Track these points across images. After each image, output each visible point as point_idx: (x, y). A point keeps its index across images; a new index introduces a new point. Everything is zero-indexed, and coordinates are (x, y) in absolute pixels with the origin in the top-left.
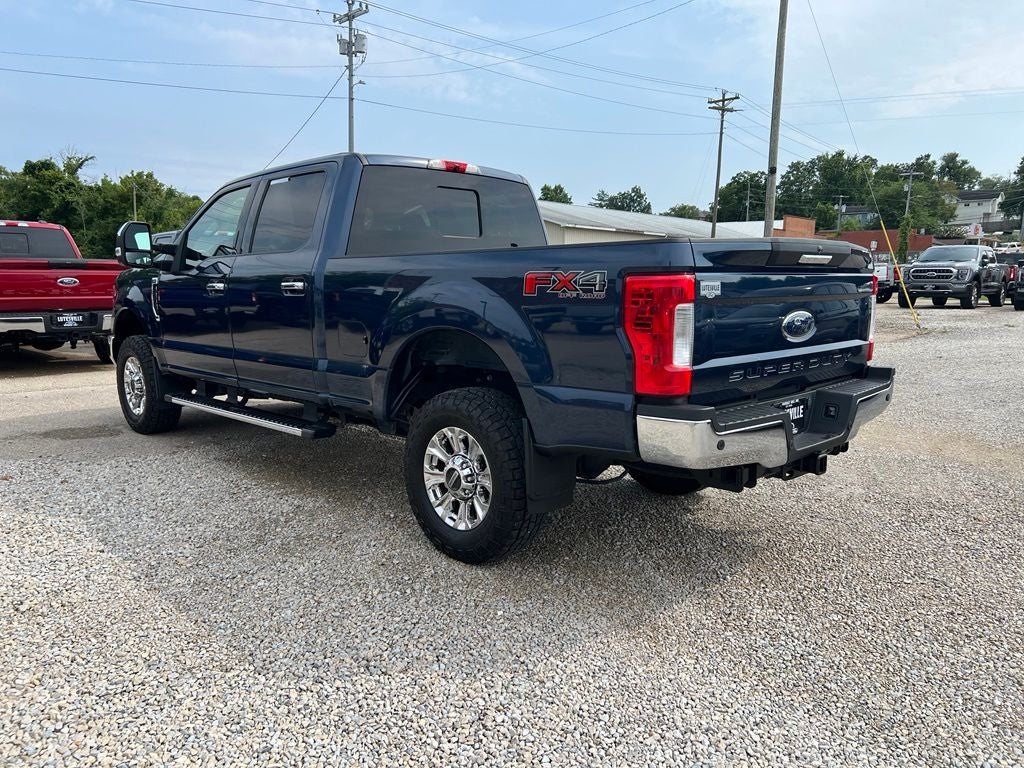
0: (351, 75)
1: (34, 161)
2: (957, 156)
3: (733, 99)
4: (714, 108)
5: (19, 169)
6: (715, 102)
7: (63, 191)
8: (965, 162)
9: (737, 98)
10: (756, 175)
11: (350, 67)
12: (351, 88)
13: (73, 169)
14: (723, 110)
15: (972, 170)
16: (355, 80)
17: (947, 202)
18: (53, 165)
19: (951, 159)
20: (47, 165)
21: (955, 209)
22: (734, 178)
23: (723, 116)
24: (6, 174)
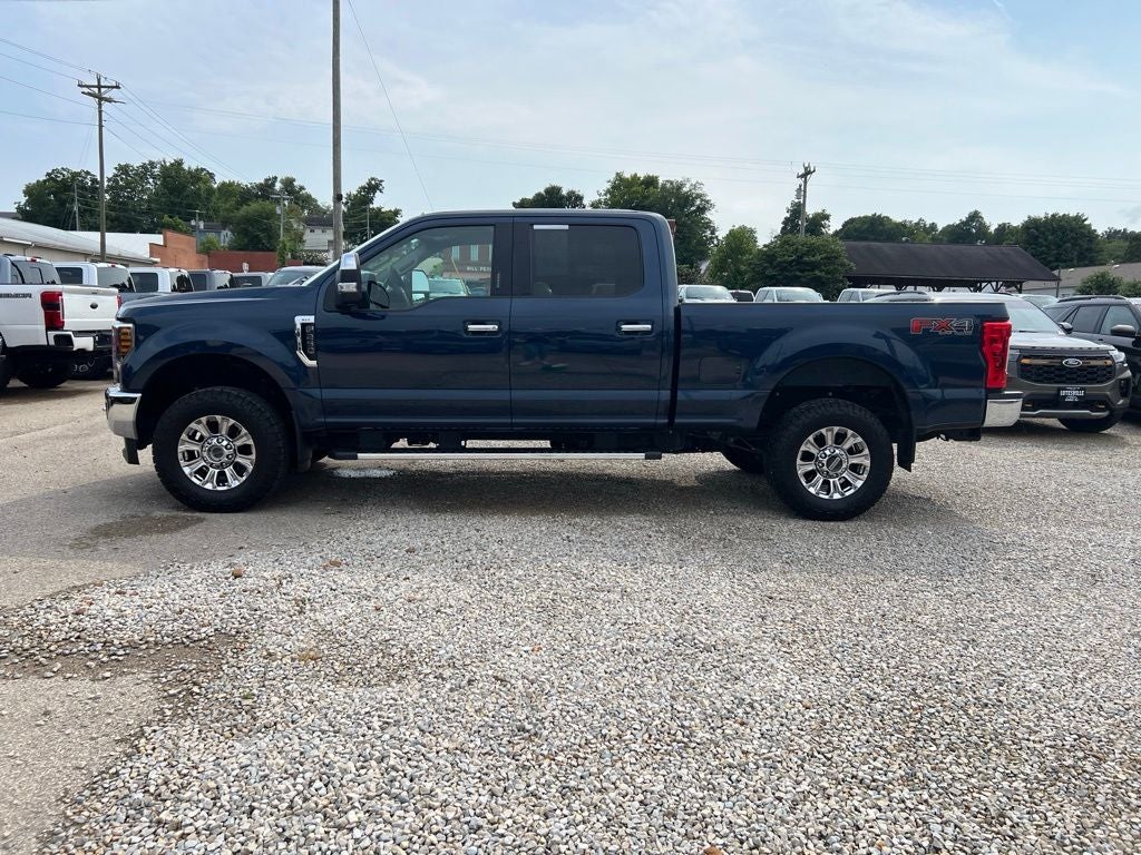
2: (294, 180)
3: (113, 87)
4: (89, 94)
6: (88, 87)
8: (302, 188)
9: (117, 87)
10: (79, 174)
14: (101, 99)
15: (309, 197)
17: (295, 226)
19: (289, 183)
21: (303, 234)
22: (48, 174)
23: (100, 105)
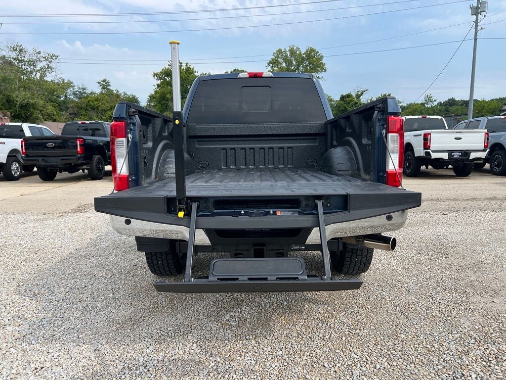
0: (477, 26)
1: (344, 95)
5: (338, 99)
7: (352, 107)
11: (476, 22)
12: (476, 33)
13: (358, 96)
16: (479, 28)
18: (351, 95)
20: (349, 96)
24: (334, 101)
